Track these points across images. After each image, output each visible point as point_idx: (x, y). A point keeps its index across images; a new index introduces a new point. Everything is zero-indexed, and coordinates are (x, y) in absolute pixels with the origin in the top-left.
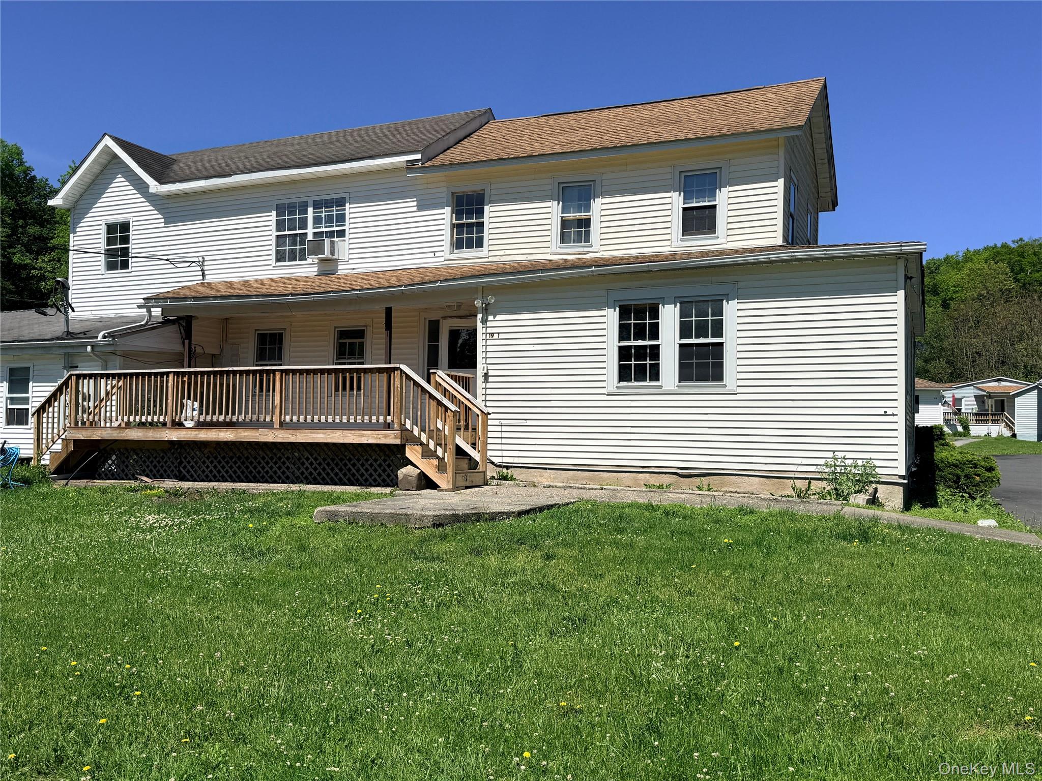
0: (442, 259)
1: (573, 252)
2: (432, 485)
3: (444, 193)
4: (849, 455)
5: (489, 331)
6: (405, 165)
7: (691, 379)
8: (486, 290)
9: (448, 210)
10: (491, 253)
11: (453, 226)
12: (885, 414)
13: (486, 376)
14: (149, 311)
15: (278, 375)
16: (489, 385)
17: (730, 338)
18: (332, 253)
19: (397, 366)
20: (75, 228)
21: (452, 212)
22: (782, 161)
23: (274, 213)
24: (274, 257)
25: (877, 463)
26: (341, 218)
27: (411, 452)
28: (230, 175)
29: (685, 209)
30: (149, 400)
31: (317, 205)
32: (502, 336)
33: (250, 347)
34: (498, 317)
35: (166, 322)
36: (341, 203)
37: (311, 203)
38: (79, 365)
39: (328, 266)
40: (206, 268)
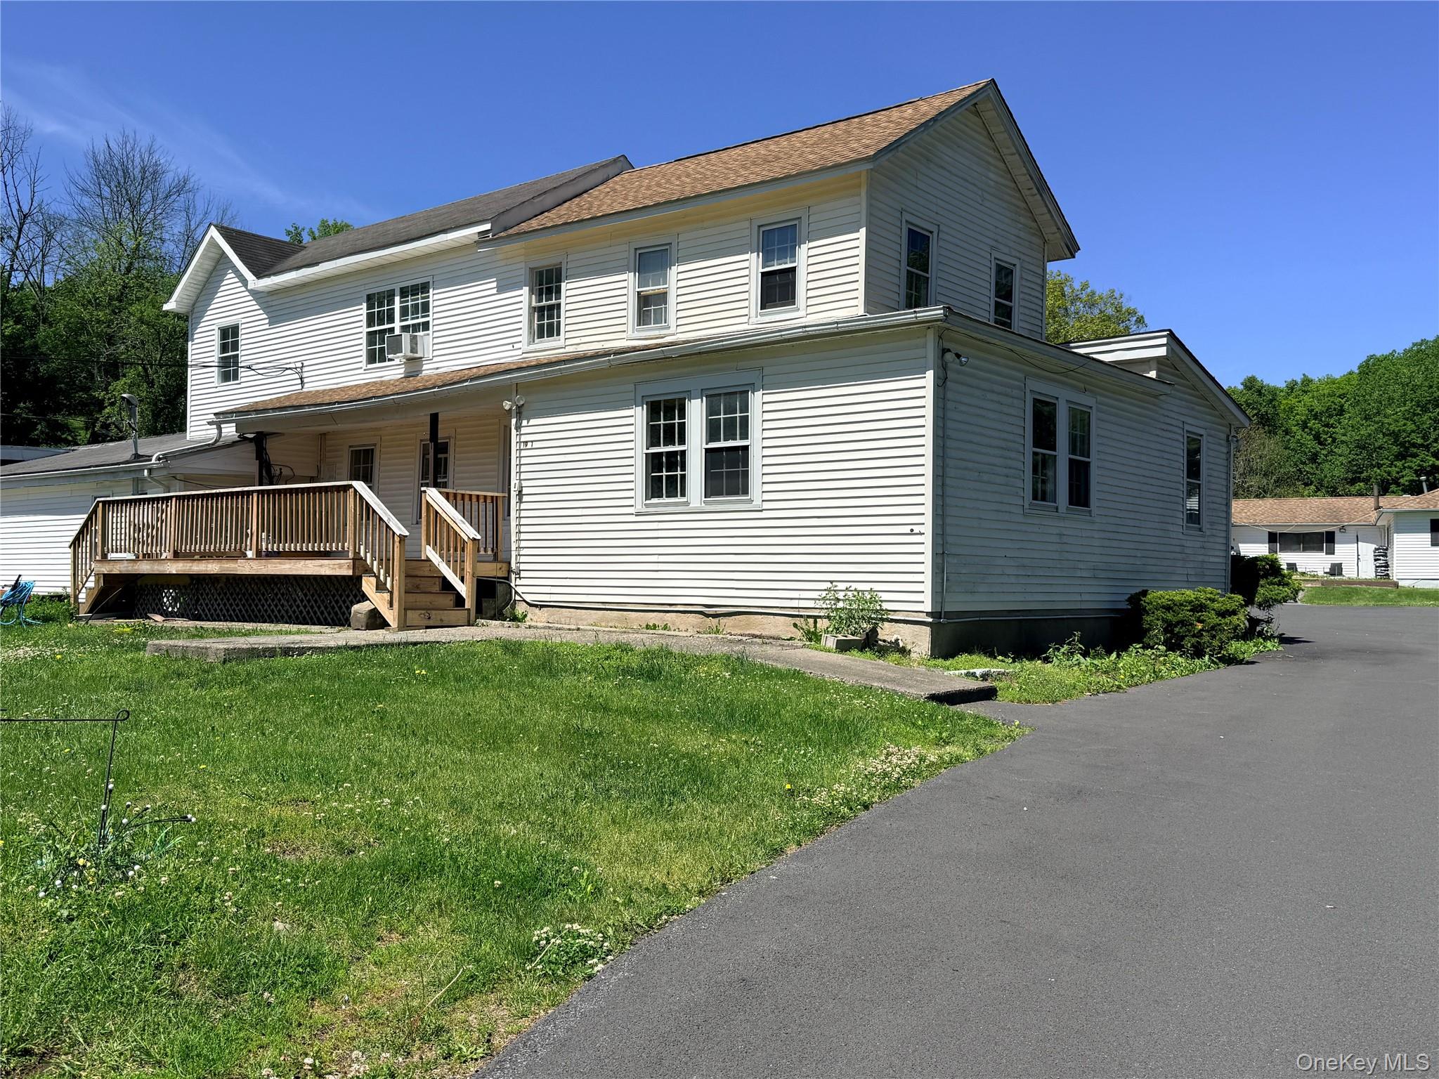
0: (520, 352)
1: (648, 336)
3: (522, 271)
5: (524, 438)
6: (476, 238)
7: (720, 494)
8: (518, 387)
9: (526, 290)
10: (569, 342)
11: (533, 310)
12: (912, 533)
13: (520, 494)
14: (219, 429)
16: (523, 506)
17: (756, 441)
18: (413, 350)
19: (350, 482)
20: (193, 335)
21: (531, 292)
22: (864, 204)
23: (365, 305)
24: (364, 359)
26: (426, 307)
27: (368, 585)
28: (317, 264)
29: (763, 274)
31: (404, 293)
32: (536, 445)
33: (345, 464)
34: (533, 422)
36: (424, 288)
37: (397, 292)
39: (414, 363)
40: (305, 375)
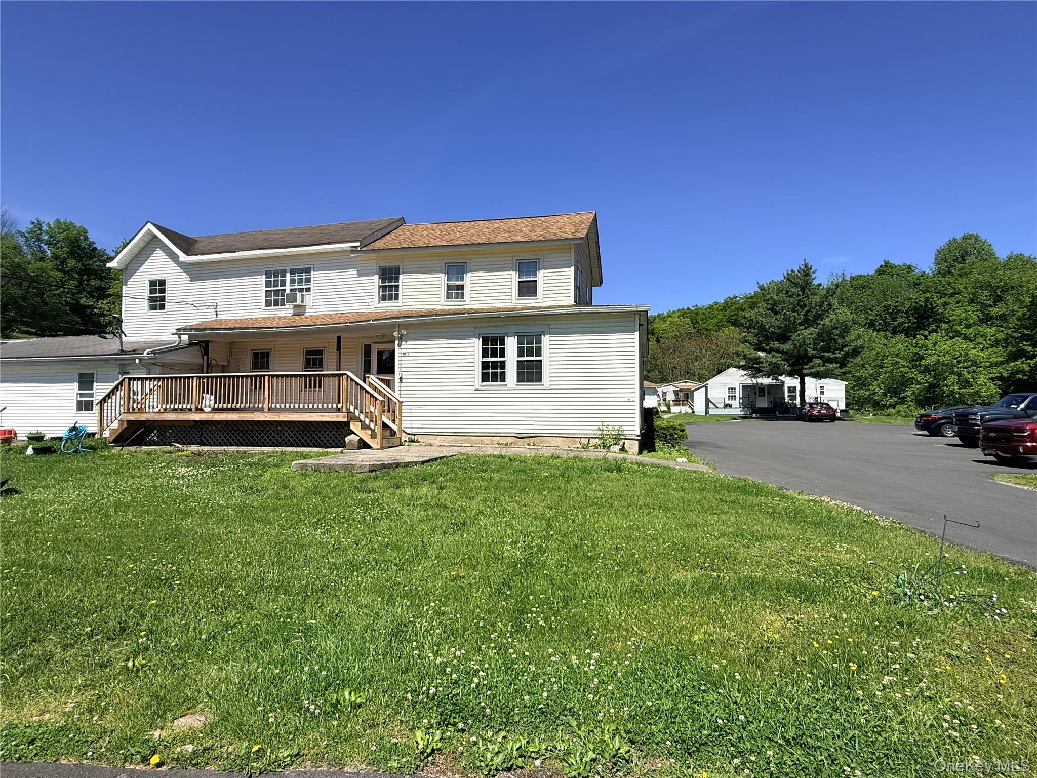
0: (373, 307)
1: (453, 305)
2: (366, 446)
3: (375, 268)
4: (610, 424)
5: (403, 351)
6: (349, 249)
7: (524, 381)
8: (400, 326)
9: (377, 277)
10: (404, 304)
11: (380, 287)
12: (629, 401)
13: (401, 379)
14: (180, 337)
15: (267, 378)
16: (402, 384)
17: (545, 357)
18: (302, 302)
19: (345, 372)
20: (126, 282)
21: (379, 278)
22: (573, 257)
23: (264, 276)
24: (264, 304)
25: (625, 428)
26: (308, 281)
27: (353, 427)
28: (235, 252)
29: (519, 282)
30: (180, 394)
31: (292, 272)
32: (410, 354)
33: (248, 360)
34: (409, 343)
35: (191, 344)
36: (308, 271)
37: (288, 270)
38: (130, 371)
39: (300, 310)
40: (218, 310)
